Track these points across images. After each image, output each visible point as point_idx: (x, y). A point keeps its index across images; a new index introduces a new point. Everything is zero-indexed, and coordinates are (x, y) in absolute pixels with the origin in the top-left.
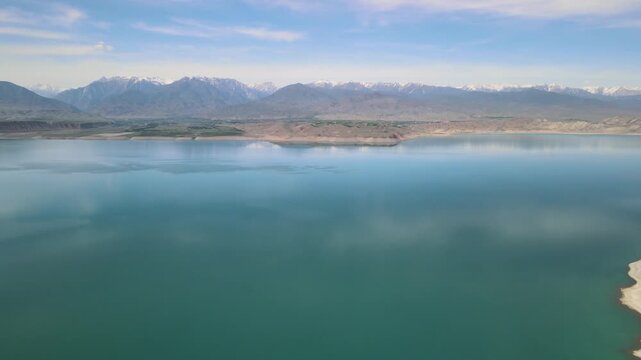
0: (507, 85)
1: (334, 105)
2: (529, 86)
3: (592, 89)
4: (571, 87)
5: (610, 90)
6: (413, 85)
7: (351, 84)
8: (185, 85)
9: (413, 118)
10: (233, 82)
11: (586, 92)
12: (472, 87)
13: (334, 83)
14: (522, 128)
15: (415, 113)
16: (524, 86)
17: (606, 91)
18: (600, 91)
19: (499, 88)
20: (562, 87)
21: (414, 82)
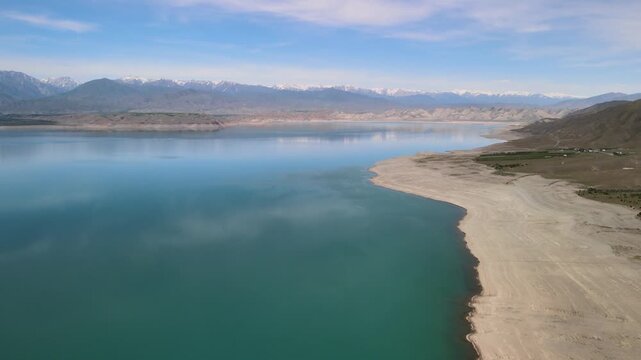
0: (312, 86)
1: (147, 101)
2: (330, 86)
3: (378, 90)
5: (392, 92)
6: (226, 84)
7: (163, 81)
9: (229, 112)
10: (21, 75)
12: (281, 86)
13: (144, 80)
14: (323, 118)
15: (231, 108)
16: (325, 87)
17: (390, 92)
18: (385, 91)
19: (304, 87)
20: (356, 88)
21: (227, 81)
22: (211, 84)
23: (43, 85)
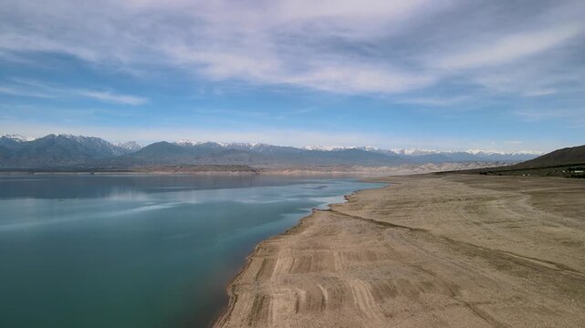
3: (397, 151)
4: (382, 149)
5: (409, 152)
7: (209, 144)
8: (51, 141)
10: (99, 140)
11: (393, 152)
12: (309, 148)
14: (344, 171)
15: (266, 164)
17: (406, 152)
18: (403, 151)
20: (376, 149)
21: (263, 143)
22: (250, 146)
23: (115, 148)
